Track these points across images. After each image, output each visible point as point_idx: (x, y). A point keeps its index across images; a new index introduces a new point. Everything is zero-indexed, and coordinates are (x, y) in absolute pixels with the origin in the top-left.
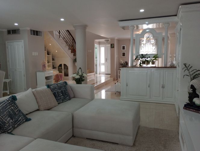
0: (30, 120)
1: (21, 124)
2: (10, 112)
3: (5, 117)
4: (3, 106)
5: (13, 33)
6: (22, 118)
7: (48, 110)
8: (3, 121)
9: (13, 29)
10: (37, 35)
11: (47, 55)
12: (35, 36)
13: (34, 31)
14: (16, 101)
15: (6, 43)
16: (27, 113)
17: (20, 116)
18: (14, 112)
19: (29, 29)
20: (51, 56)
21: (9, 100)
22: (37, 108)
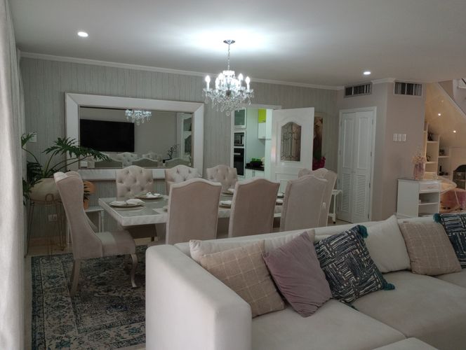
0: (391, 288)
1: (371, 292)
2: (351, 259)
3: (342, 268)
4: (340, 244)
5: (355, 93)
6: (375, 280)
7: (434, 276)
8: (338, 274)
9: (357, 84)
10: (410, 92)
11: (427, 142)
12: (406, 96)
13: (403, 84)
14: (365, 239)
15: (340, 113)
16: (385, 271)
17: (371, 274)
18: (361, 261)
19: (392, 80)
20: (436, 143)
21: (352, 233)
22: (406, 264)
